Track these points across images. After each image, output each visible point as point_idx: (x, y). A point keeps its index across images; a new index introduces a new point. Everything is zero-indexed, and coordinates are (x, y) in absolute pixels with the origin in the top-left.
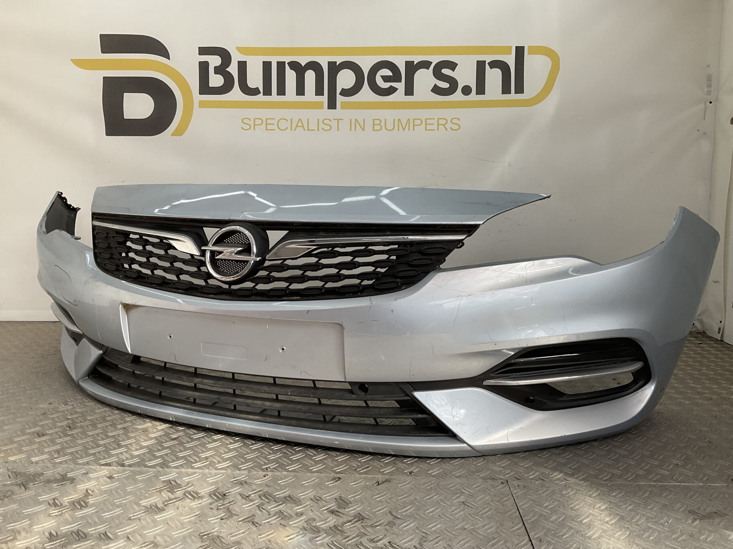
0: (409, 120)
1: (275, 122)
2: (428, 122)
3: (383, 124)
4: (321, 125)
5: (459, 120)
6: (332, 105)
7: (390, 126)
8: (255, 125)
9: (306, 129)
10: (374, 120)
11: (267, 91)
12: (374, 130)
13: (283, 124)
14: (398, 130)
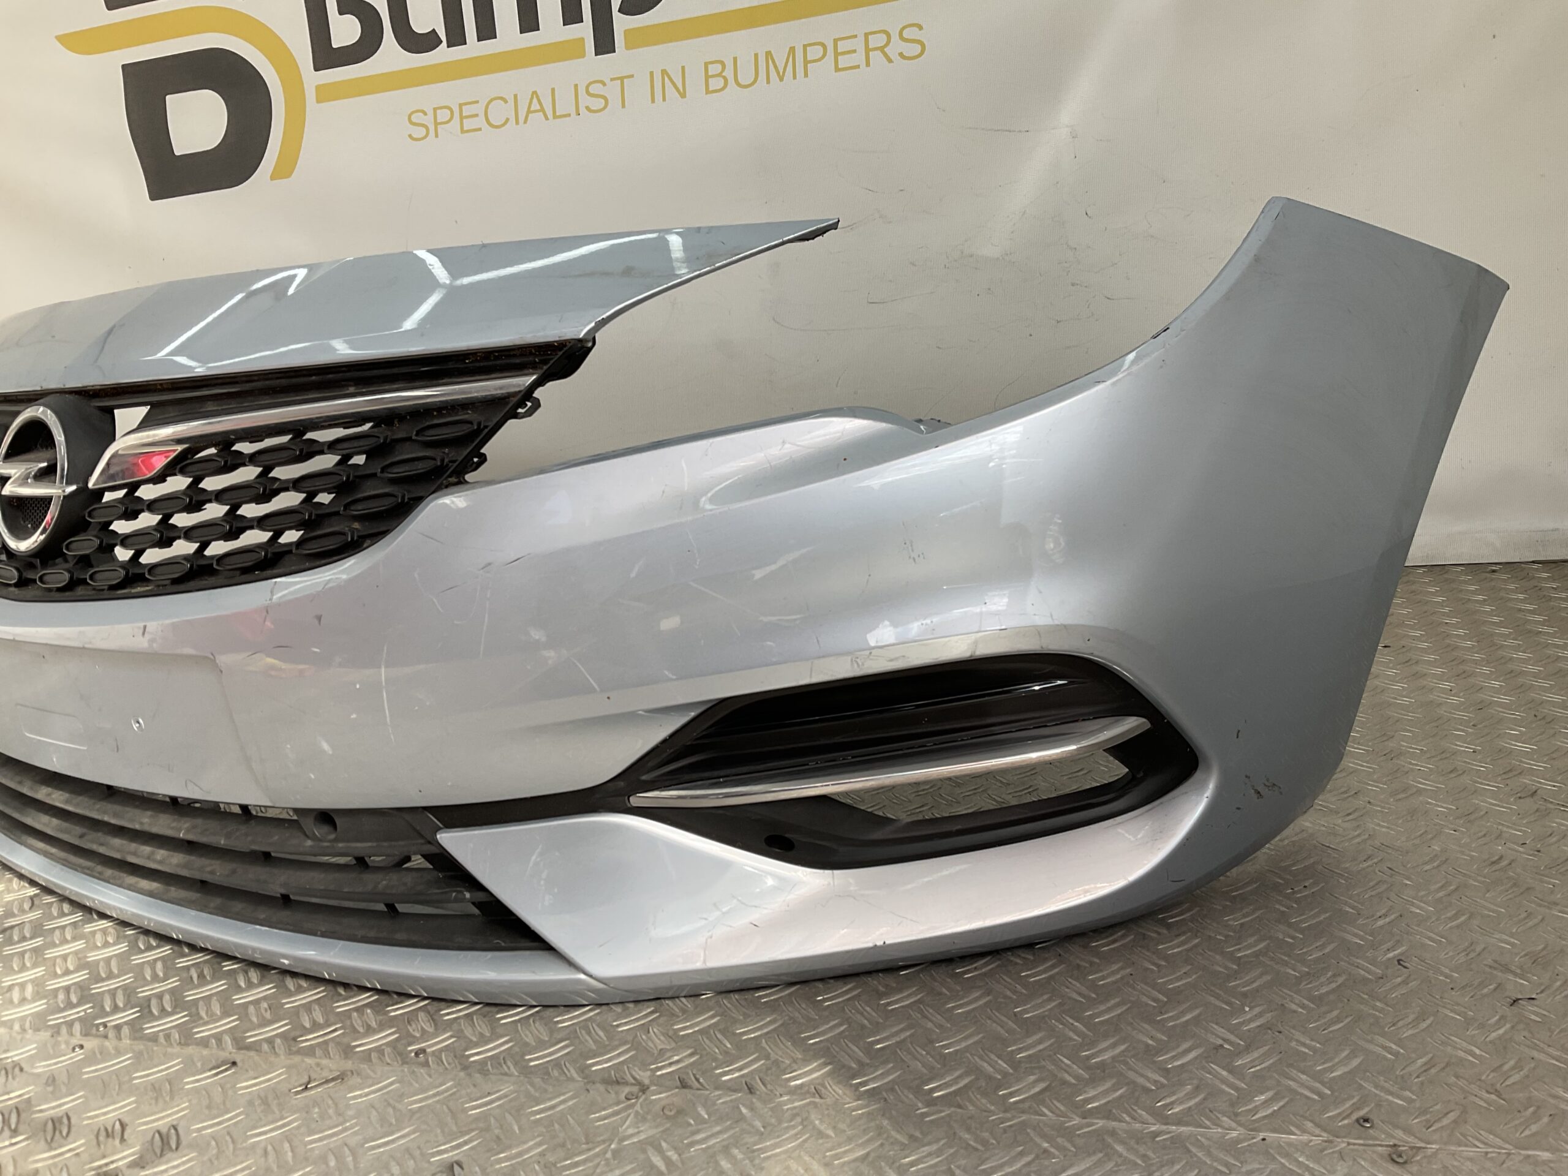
0: (792, 50)
1: (479, 109)
2: (842, 46)
3: (729, 73)
4: (585, 100)
5: (920, 28)
6: (604, 43)
7: (746, 77)
8: (436, 124)
9: (550, 116)
10: (706, 65)
11: (457, 37)
12: (708, 92)
13: (499, 111)
14: (768, 82)
